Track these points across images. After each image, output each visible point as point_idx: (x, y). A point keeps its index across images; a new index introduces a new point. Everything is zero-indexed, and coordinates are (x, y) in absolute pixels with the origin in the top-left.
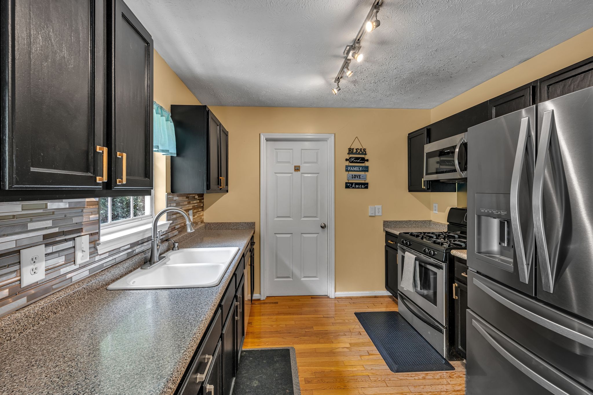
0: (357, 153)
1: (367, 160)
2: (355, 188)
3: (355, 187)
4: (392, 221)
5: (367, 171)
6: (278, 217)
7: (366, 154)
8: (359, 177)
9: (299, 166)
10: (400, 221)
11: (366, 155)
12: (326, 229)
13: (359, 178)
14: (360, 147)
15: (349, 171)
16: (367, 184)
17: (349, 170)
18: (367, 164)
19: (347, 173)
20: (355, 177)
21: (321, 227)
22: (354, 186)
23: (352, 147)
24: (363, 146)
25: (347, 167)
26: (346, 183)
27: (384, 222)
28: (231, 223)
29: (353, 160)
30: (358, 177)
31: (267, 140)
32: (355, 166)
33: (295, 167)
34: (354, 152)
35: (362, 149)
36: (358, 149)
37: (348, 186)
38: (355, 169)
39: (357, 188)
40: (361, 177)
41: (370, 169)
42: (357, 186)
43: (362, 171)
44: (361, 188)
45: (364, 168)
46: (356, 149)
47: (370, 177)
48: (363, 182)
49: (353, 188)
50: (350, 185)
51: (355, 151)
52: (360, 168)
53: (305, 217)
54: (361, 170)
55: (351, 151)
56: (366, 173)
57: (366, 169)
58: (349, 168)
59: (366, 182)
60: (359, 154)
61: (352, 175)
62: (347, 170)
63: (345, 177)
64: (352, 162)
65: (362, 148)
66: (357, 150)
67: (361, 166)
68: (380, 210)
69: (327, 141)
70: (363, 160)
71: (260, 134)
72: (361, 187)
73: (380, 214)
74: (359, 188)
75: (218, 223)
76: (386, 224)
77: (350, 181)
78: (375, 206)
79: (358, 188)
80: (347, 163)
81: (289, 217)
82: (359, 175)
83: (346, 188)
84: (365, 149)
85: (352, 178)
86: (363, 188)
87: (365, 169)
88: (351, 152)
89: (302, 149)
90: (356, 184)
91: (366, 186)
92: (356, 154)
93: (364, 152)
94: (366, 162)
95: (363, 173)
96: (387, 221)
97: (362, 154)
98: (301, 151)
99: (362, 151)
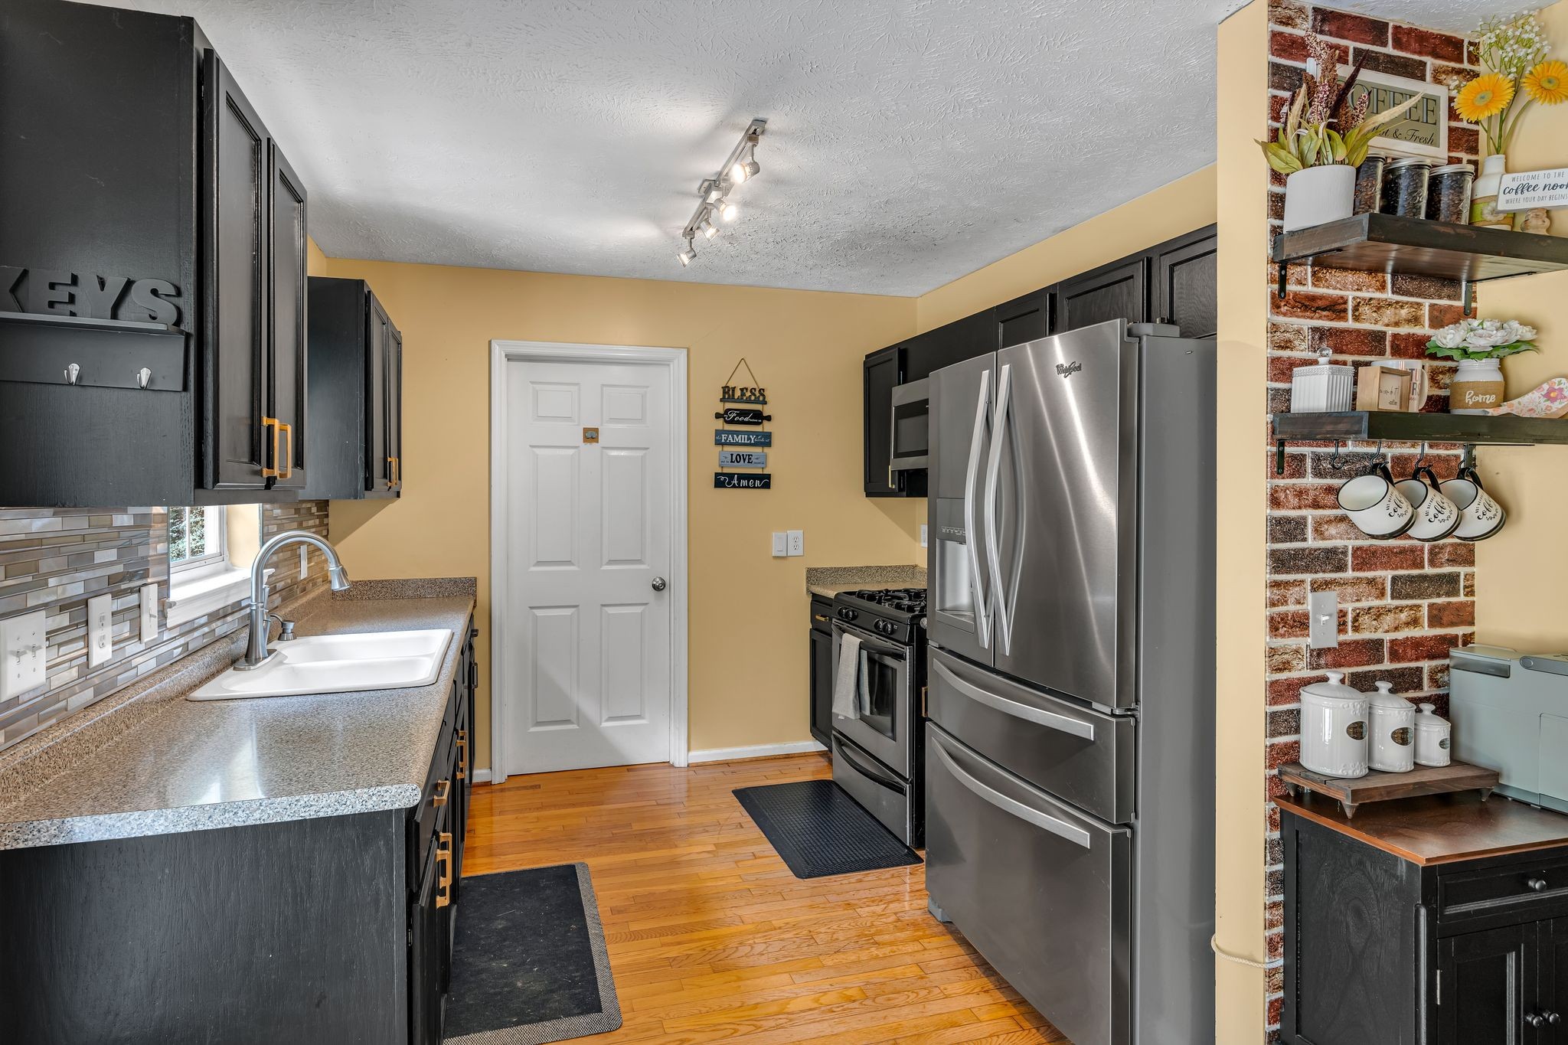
0: (745, 398)
1: (769, 418)
2: (739, 487)
3: (739, 483)
4: (827, 569)
5: (769, 444)
6: (539, 563)
7: (764, 403)
8: (749, 459)
9: (596, 430)
10: (845, 568)
11: (765, 406)
12: (666, 592)
13: (749, 462)
14: (751, 385)
15: (723, 444)
16: (768, 476)
17: (723, 441)
18: (766, 427)
19: (720, 448)
20: (738, 458)
21: (654, 587)
22: (736, 482)
23: (731, 385)
24: (759, 384)
25: (718, 433)
26: (717, 474)
27: (810, 571)
28: (408, 580)
29: (734, 417)
30: (747, 461)
31: (510, 358)
32: (738, 433)
33: (586, 430)
34: (736, 397)
35: (755, 389)
36: (747, 389)
37: (722, 481)
38: (738, 439)
39: (743, 487)
40: (753, 459)
41: (775, 440)
42: (744, 483)
43: (755, 444)
44: (754, 487)
45: (761, 438)
46: (742, 390)
47: (775, 461)
48: (759, 471)
49: (734, 486)
50: (725, 479)
51: (738, 393)
52: (751, 436)
53: (611, 562)
54: (753, 442)
55: (728, 393)
56: (766, 450)
57: (766, 440)
58: (723, 436)
59: (766, 472)
60: (749, 401)
61: (732, 455)
62: (718, 443)
63: (713, 460)
64: (732, 422)
65: (755, 386)
66: (745, 391)
67: (753, 433)
68: (800, 543)
69: (669, 365)
70: (759, 417)
71: (490, 342)
72: (755, 484)
73: (800, 552)
74: (748, 487)
75: (370, 582)
76: (813, 575)
77: (726, 471)
78: (788, 532)
79: (745, 487)
80: (720, 424)
81: (569, 563)
82: (749, 455)
83: (715, 487)
84: (763, 390)
85: (732, 462)
86: (758, 487)
87: (763, 440)
88: (729, 396)
89: (603, 385)
90: (741, 477)
91: (764, 481)
92: (740, 400)
93: (761, 396)
94: (765, 422)
95: (758, 450)
96: (816, 570)
97: (756, 401)
98: (602, 390)
99: (755, 395)
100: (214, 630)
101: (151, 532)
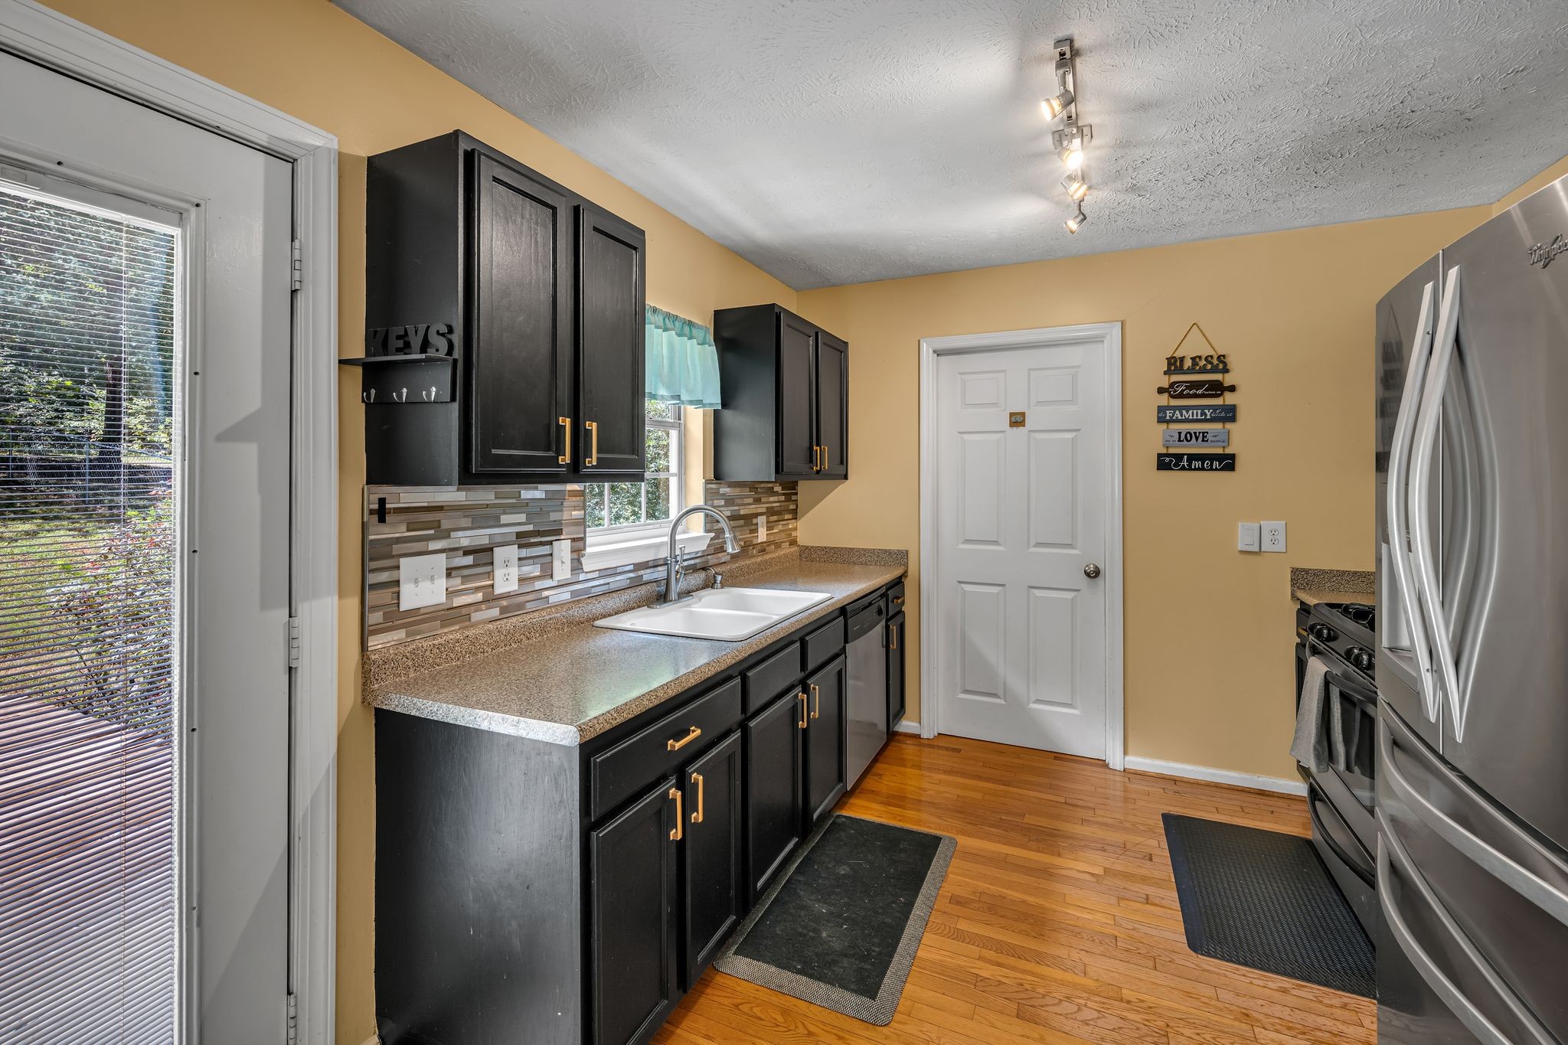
0: (1198, 368)
1: (1232, 389)
2: (1190, 469)
3: (1190, 465)
4: (1324, 572)
5: (1233, 419)
6: (967, 541)
7: (1226, 371)
8: (1203, 437)
9: (1023, 414)
10: (1356, 573)
11: (1226, 375)
12: (1100, 580)
13: (1203, 440)
14: (1206, 351)
15: (1168, 422)
16: (1232, 457)
17: (1168, 418)
18: (1229, 399)
19: (1164, 426)
20: (1189, 436)
21: (1088, 574)
22: (1185, 464)
23: (1178, 355)
24: (1217, 348)
25: (1161, 409)
26: (1159, 455)
27: (1295, 571)
28: (853, 549)
29: (1183, 391)
30: (1200, 439)
31: (938, 353)
32: (1188, 408)
33: (1012, 415)
34: (1186, 368)
35: (1212, 357)
36: (1200, 357)
37: (1165, 463)
38: (1189, 415)
39: (1195, 469)
40: (1209, 437)
41: (1241, 414)
42: (1196, 464)
43: (1212, 420)
44: (1212, 469)
45: (1221, 412)
46: (1193, 359)
47: (1240, 438)
48: (1220, 451)
49: (1183, 468)
50: (1171, 461)
51: (1188, 363)
52: (1206, 411)
53: (1038, 545)
54: (1208, 417)
55: (1174, 365)
56: (1228, 426)
57: (1229, 414)
58: (1168, 412)
59: (1228, 451)
60: (1203, 371)
61: (1180, 433)
62: (1161, 420)
63: (1156, 438)
64: (1181, 396)
65: (1211, 353)
66: (1198, 360)
67: (1209, 407)
68: (1281, 537)
69: (1103, 341)
70: (1218, 389)
71: (919, 341)
72: (1212, 465)
73: (1281, 547)
74: (1203, 469)
75: (826, 548)
76: (1301, 578)
77: (1172, 451)
78: (1262, 522)
79: (1199, 469)
80: (1164, 400)
81: (996, 543)
82: (1203, 433)
83: (1158, 469)
84: (1224, 356)
85: (1179, 440)
86: (1216, 469)
87: (1223, 414)
88: (1176, 367)
89: (1029, 370)
90: (1192, 457)
91: (1228, 462)
92: (1191, 371)
93: (1221, 364)
94: (1227, 394)
95: (1218, 426)
96: (1307, 571)
97: (1215, 370)
98: (1029, 374)
99: (1211, 363)
100: (642, 576)
101: (565, 503)
